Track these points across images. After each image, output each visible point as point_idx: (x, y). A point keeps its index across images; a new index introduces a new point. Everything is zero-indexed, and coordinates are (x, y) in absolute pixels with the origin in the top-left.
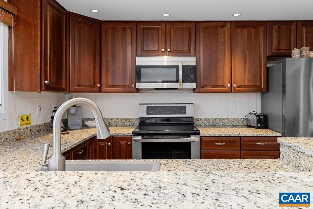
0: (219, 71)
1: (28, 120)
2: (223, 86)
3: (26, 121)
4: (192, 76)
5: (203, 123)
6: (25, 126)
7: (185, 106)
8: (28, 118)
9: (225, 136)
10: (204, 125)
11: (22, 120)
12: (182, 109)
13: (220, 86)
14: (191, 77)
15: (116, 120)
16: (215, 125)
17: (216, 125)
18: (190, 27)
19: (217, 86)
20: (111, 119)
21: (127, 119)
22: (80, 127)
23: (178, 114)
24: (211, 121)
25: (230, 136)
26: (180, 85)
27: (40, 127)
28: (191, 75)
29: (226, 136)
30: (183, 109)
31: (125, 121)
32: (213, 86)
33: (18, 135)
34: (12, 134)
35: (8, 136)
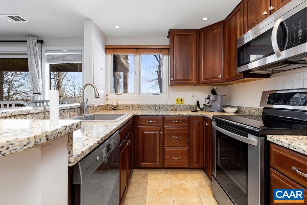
3: (180, 102)
4: (300, 31)
6: (179, 104)
8: (182, 100)
11: (177, 100)
14: (297, 33)
15: (249, 108)
20: (246, 108)
26: (279, 55)
28: (297, 31)
31: (255, 111)
33: (173, 108)
34: (170, 107)
35: (167, 107)
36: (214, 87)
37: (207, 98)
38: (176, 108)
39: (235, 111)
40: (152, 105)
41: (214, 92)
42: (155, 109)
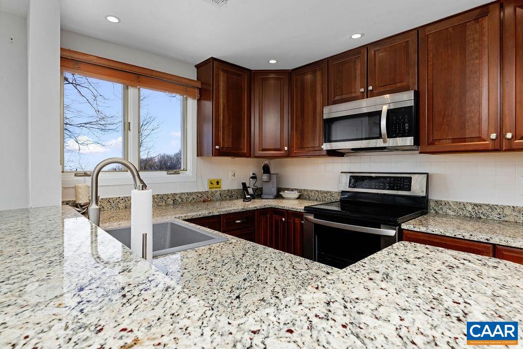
0: (468, 109)
1: (218, 184)
2: (480, 139)
3: (215, 185)
4: (407, 125)
5: (450, 209)
6: (214, 190)
7: (411, 178)
8: (218, 183)
9: (454, 238)
10: (452, 213)
11: (212, 183)
12: (404, 182)
13: (472, 139)
14: (404, 126)
15: (315, 192)
16: (480, 218)
17: (482, 217)
18: (408, 41)
19: (464, 140)
20: (311, 191)
21: (328, 192)
22: (272, 197)
23: (388, 189)
24: (470, 208)
25: (466, 238)
26: (385, 142)
27: (232, 192)
28: (404, 124)
29: (456, 238)
30: (406, 182)
31: (325, 195)
32: (455, 140)
33: (205, 197)
34: (200, 195)
35: (195, 197)
36: (266, 162)
37: (252, 178)
38: (210, 196)
39: (297, 196)
40: (167, 195)
41: (266, 169)
42: (174, 202)
